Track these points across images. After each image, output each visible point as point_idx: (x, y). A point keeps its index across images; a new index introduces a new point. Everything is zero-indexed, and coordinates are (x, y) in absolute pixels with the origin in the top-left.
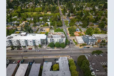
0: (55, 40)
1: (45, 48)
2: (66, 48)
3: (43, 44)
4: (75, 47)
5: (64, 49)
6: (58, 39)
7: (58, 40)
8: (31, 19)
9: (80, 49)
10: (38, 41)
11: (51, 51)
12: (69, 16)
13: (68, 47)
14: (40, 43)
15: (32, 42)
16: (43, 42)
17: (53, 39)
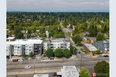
0: (55, 45)
1: (38, 59)
2: (71, 58)
3: (37, 53)
4: (85, 56)
5: (69, 59)
6: (60, 43)
7: (59, 45)
8: (26, 32)
9: (93, 58)
10: (30, 47)
11: (47, 62)
12: (71, 28)
13: (75, 57)
14: (32, 50)
15: (20, 49)
16: (36, 49)
17: (52, 43)
